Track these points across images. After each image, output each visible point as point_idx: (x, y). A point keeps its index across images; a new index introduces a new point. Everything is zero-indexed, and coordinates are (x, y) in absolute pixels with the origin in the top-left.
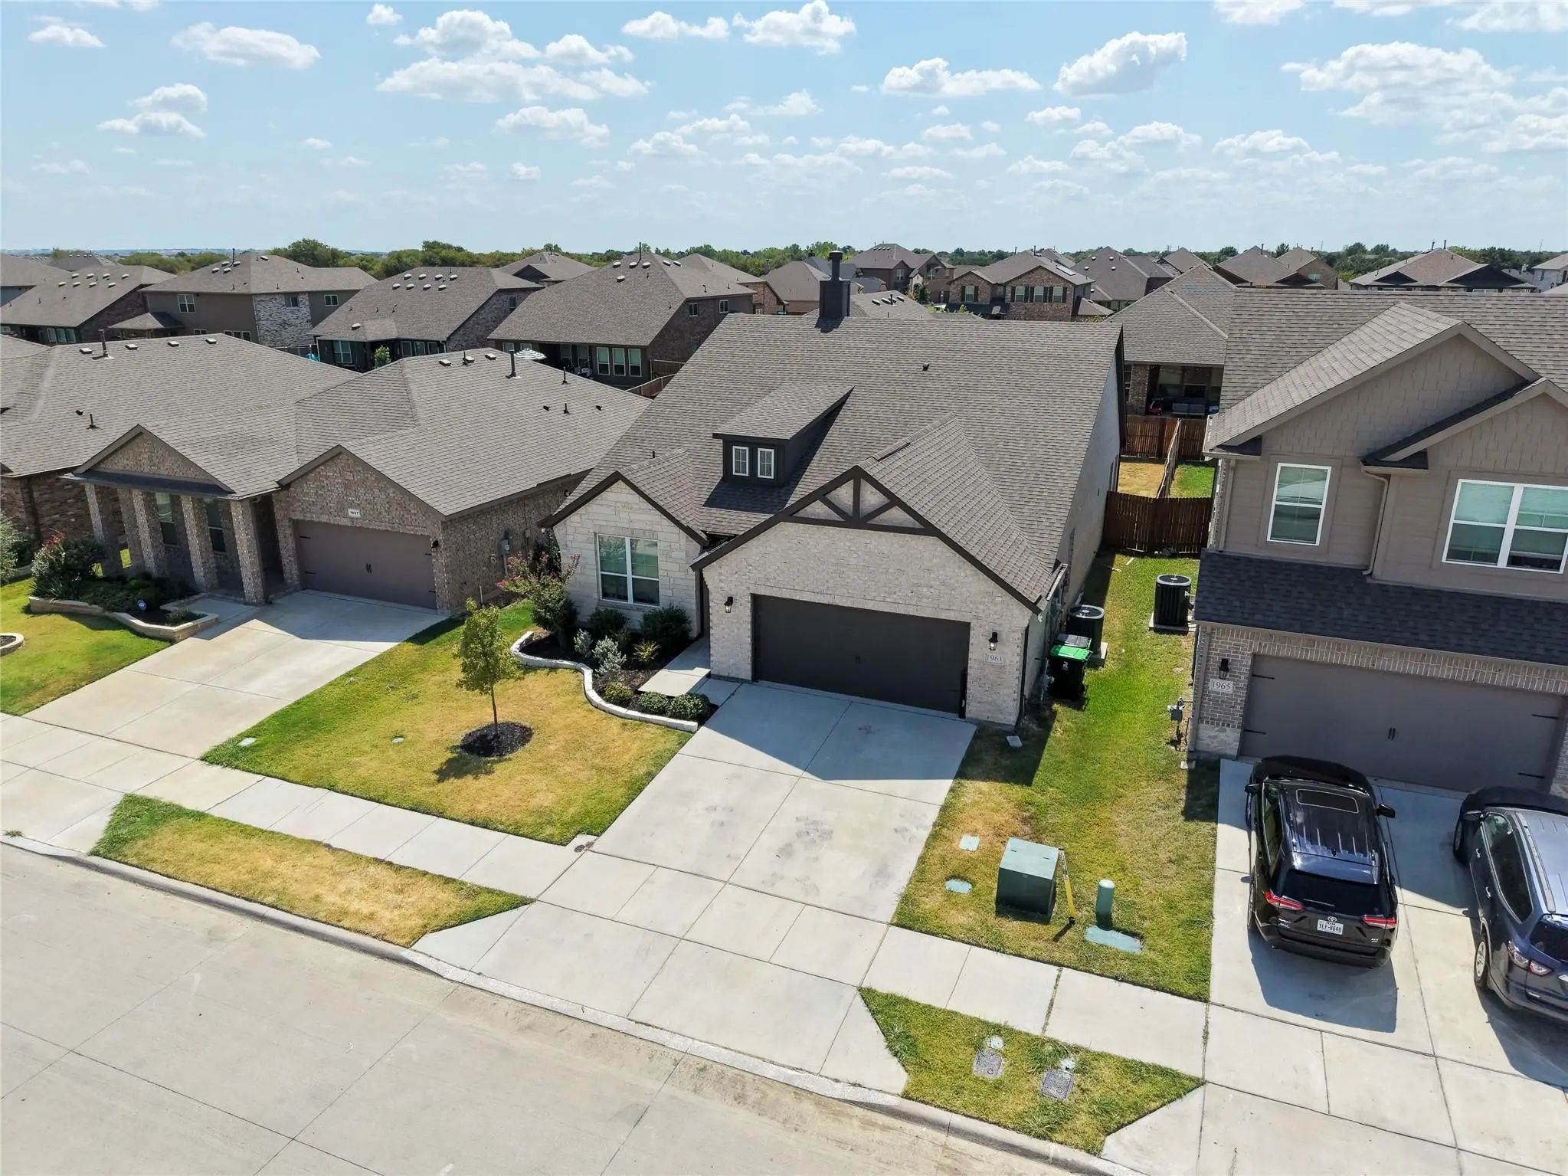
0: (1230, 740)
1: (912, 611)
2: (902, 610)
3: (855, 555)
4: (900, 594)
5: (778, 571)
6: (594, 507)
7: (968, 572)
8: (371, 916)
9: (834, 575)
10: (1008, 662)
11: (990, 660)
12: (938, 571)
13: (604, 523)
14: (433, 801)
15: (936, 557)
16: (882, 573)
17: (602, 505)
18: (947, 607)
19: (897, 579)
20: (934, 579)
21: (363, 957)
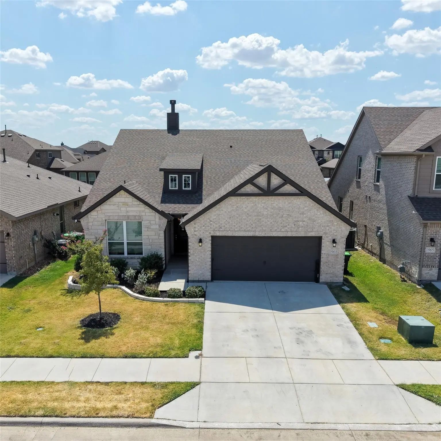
0: (434, 273)
1: (295, 234)
2: (289, 234)
3: (266, 210)
4: (289, 227)
5: (226, 223)
6: (105, 206)
7: (321, 212)
8: (116, 408)
9: (256, 221)
10: (340, 253)
11: (331, 253)
12: (307, 213)
13: (111, 214)
14: (92, 351)
15: (306, 207)
16: (280, 217)
17: (110, 205)
18: (311, 230)
19: (287, 220)
20: (305, 217)
21: (127, 429)
